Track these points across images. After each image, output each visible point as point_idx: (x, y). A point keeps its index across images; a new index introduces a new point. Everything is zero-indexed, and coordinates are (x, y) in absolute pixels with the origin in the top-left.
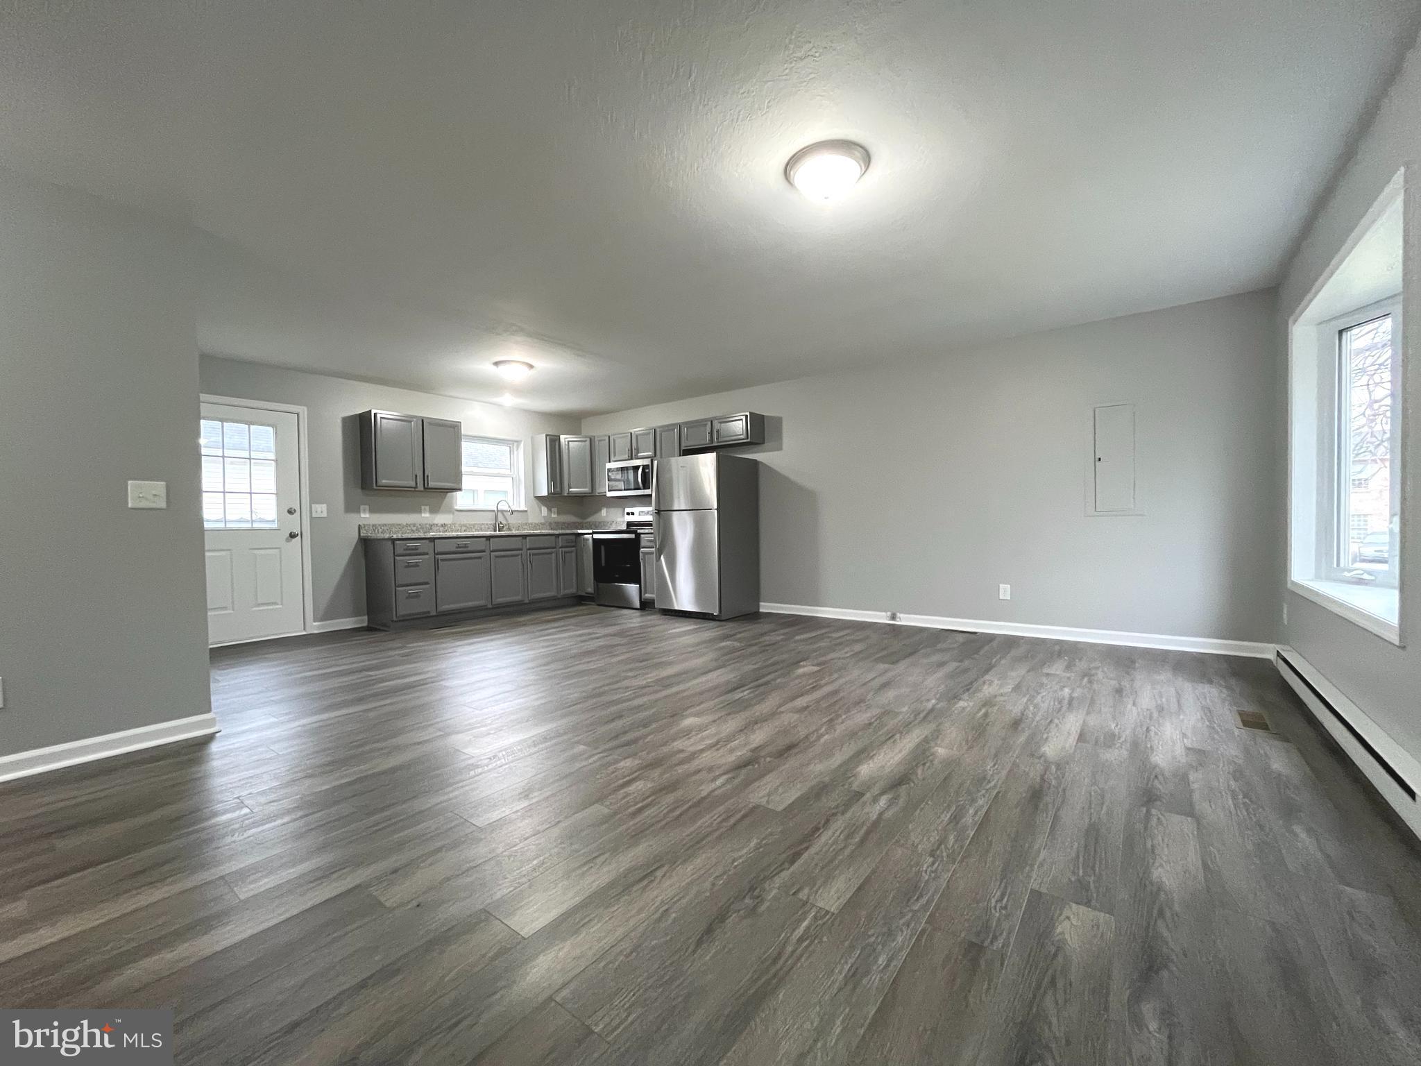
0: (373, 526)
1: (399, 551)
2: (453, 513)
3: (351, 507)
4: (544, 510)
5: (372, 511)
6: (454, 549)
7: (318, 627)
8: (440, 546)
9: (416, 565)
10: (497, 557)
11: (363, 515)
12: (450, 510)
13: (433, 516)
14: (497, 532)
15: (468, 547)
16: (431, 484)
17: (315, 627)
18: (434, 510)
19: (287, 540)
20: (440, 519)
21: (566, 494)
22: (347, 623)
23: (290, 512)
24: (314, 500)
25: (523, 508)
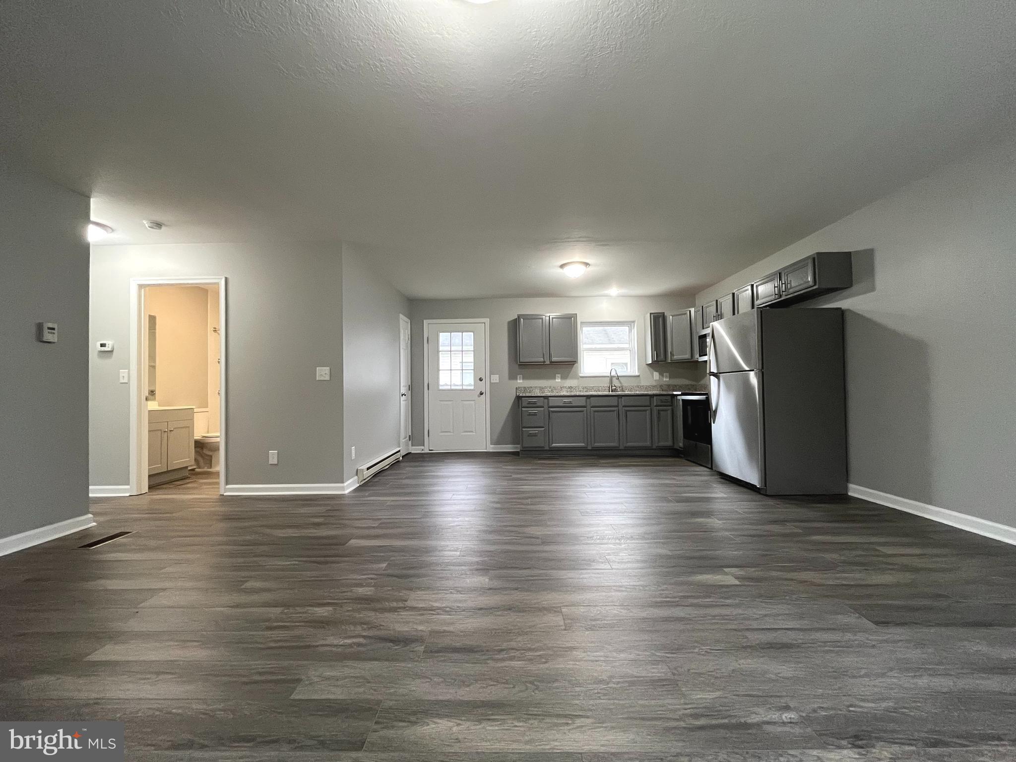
0: (524, 388)
1: (524, 404)
2: (578, 379)
3: (512, 376)
4: (656, 375)
5: (524, 378)
6: (561, 405)
7: (493, 448)
8: (552, 402)
9: (535, 414)
10: (595, 411)
11: (519, 381)
12: (577, 377)
13: (564, 381)
14: (611, 393)
15: (571, 403)
16: (554, 359)
17: (491, 448)
18: (564, 377)
19: (479, 396)
20: (569, 383)
21: (670, 361)
22: (508, 448)
23: (481, 380)
24: (491, 373)
25: (637, 374)
